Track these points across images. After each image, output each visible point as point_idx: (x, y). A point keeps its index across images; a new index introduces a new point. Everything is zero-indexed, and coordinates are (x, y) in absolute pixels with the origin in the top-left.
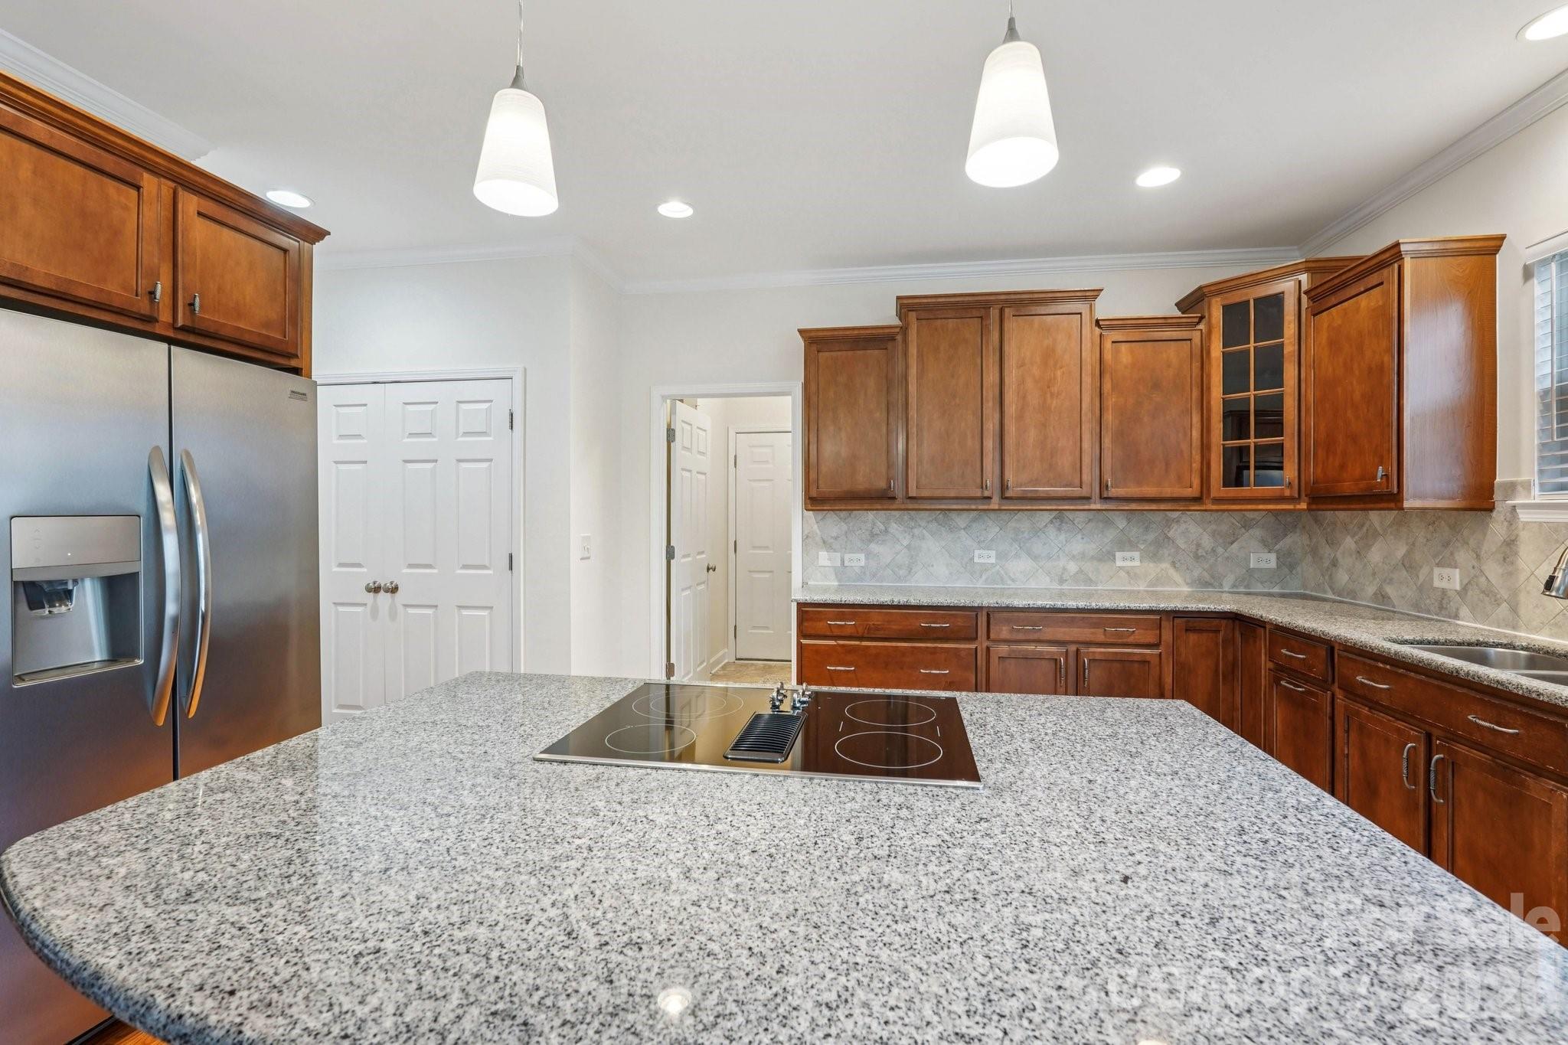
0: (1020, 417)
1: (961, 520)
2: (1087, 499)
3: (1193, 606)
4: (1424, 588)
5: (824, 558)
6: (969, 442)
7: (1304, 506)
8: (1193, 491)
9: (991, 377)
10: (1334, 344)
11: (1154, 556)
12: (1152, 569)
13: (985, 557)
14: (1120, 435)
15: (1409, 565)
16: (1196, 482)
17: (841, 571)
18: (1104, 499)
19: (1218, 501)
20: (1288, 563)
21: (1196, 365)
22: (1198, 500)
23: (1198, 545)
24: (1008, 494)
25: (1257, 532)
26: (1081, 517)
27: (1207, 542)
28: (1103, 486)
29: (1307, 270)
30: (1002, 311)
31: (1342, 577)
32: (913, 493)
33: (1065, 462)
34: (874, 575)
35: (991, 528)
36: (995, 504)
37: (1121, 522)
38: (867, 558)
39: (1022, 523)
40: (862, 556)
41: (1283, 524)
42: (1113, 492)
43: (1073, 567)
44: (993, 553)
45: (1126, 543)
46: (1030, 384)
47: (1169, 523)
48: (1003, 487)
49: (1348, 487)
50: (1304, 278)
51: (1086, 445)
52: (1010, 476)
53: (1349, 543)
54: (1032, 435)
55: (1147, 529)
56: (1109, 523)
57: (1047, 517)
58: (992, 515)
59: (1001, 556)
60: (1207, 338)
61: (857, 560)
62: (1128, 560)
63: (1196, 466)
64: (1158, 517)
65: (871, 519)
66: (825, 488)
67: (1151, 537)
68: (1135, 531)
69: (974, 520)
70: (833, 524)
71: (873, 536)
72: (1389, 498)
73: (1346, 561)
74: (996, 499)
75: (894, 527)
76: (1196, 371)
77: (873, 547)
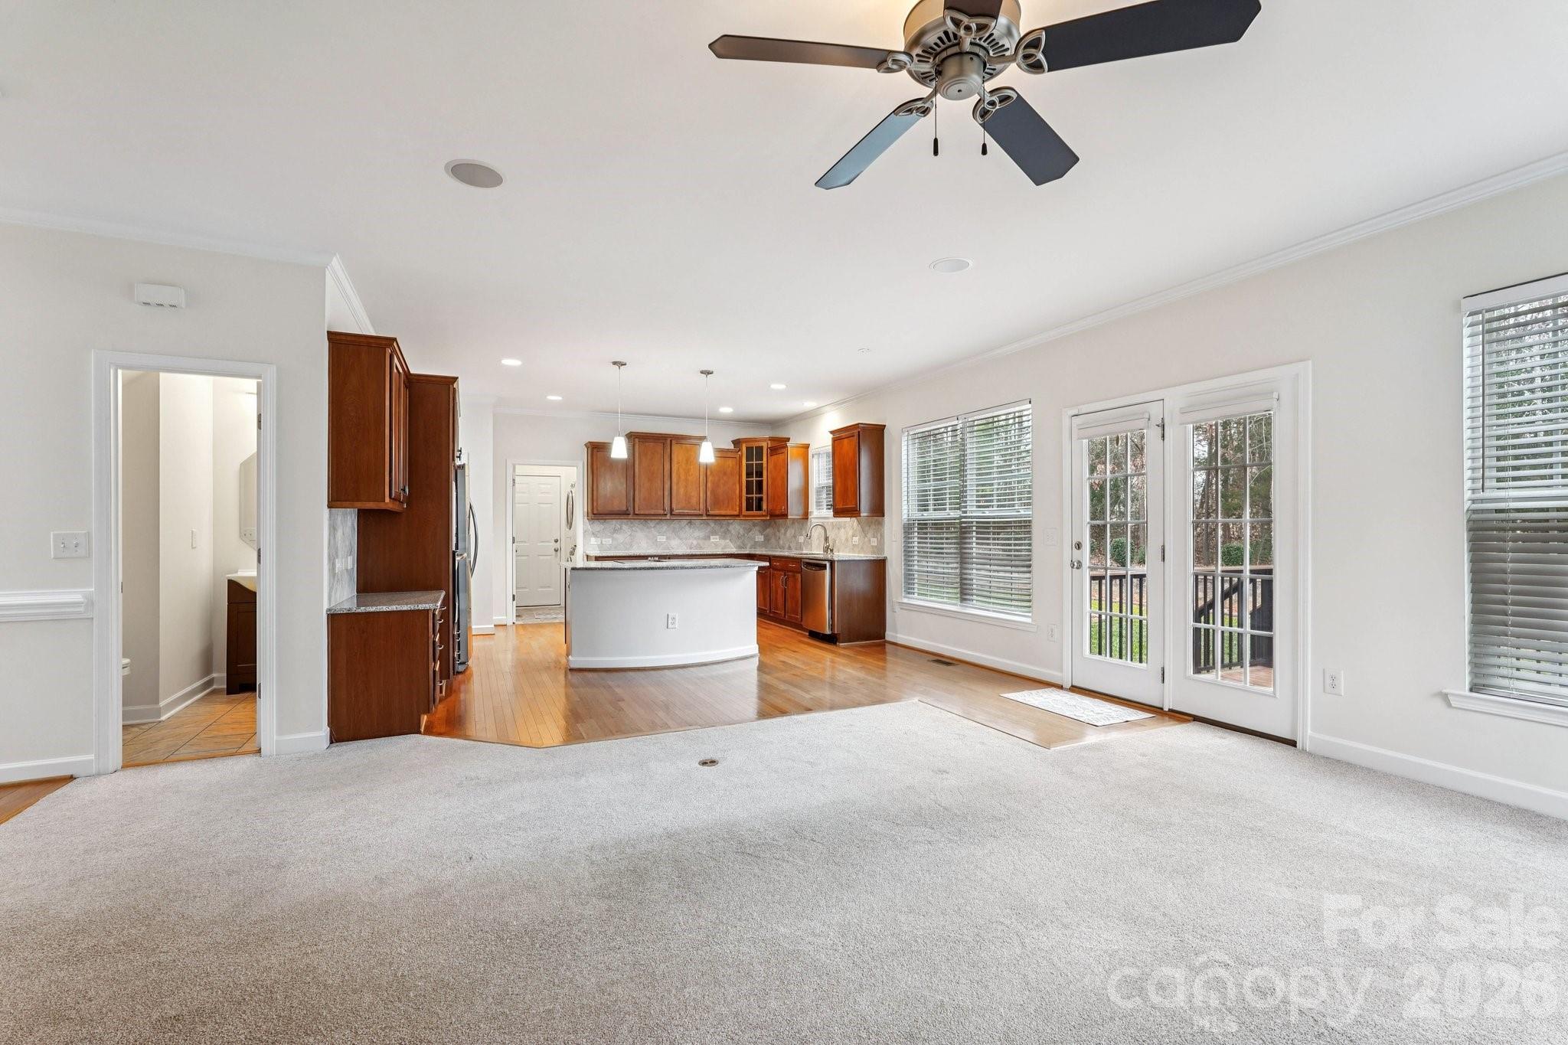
0: (678, 483)
1: (652, 524)
2: (702, 515)
3: (736, 553)
4: (798, 543)
5: (593, 540)
6: (659, 493)
7: (768, 518)
8: (736, 513)
9: (667, 467)
10: (775, 467)
11: (724, 538)
12: (723, 542)
13: (662, 539)
14: (713, 492)
15: (795, 537)
16: (738, 511)
17: (601, 546)
18: (708, 515)
19: (745, 516)
20: (767, 539)
21: (738, 467)
22: (738, 516)
23: (739, 533)
24: (673, 513)
25: (757, 528)
26: (698, 522)
27: (742, 532)
28: (707, 510)
29: (770, 440)
30: (671, 441)
31: (781, 542)
32: (636, 513)
33: (694, 501)
34: (616, 548)
35: (664, 527)
36: (668, 517)
37: (713, 525)
38: (612, 540)
39: (676, 525)
40: (610, 539)
41: (766, 525)
42: (711, 512)
43: (695, 542)
44: (665, 537)
45: (714, 533)
46: (681, 470)
47: (728, 524)
48: (671, 510)
49: (777, 512)
50: (769, 442)
51: (701, 495)
52: (674, 506)
53: (783, 531)
54: (682, 491)
55: (721, 527)
56: (708, 524)
57: (685, 522)
58: (665, 522)
59: (667, 538)
60: (741, 458)
61: (608, 541)
62: (714, 539)
63: (738, 503)
64: (725, 522)
65: (614, 523)
66: (601, 509)
67: (722, 530)
68: (717, 528)
69: (657, 524)
70: (598, 526)
71: (615, 531)
72: (785, 516)
73: (782, 537)
74: (669, 515)
75: (624, 527)
76: (738, 470)
77: (614, 535)
